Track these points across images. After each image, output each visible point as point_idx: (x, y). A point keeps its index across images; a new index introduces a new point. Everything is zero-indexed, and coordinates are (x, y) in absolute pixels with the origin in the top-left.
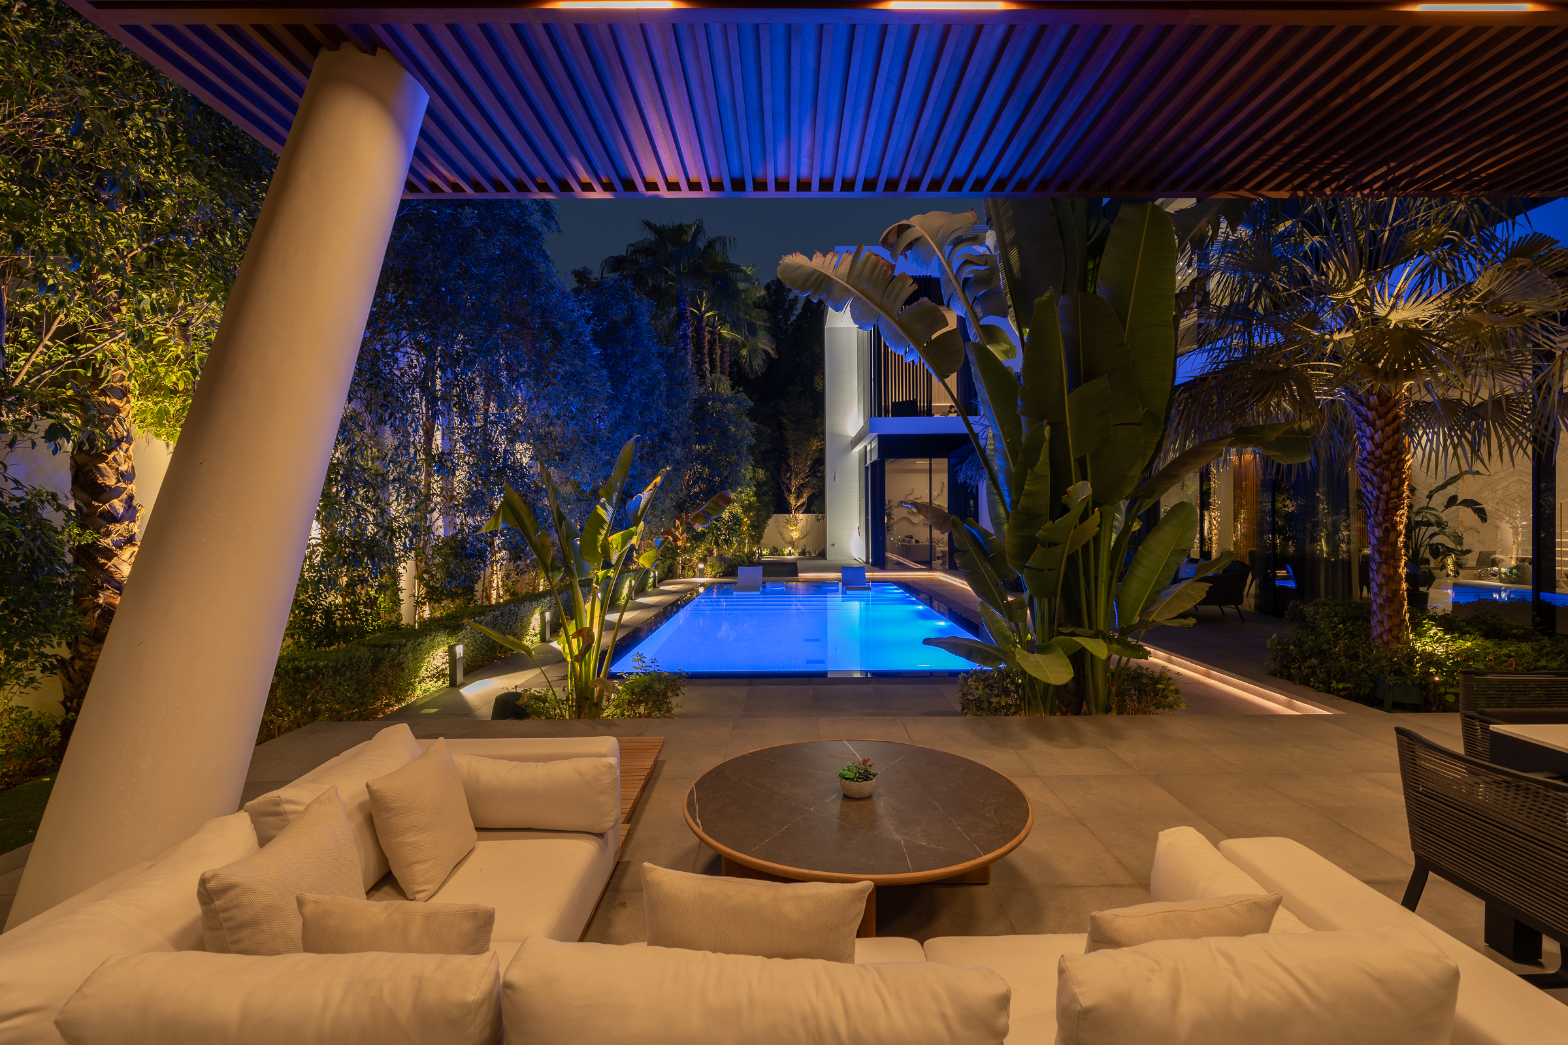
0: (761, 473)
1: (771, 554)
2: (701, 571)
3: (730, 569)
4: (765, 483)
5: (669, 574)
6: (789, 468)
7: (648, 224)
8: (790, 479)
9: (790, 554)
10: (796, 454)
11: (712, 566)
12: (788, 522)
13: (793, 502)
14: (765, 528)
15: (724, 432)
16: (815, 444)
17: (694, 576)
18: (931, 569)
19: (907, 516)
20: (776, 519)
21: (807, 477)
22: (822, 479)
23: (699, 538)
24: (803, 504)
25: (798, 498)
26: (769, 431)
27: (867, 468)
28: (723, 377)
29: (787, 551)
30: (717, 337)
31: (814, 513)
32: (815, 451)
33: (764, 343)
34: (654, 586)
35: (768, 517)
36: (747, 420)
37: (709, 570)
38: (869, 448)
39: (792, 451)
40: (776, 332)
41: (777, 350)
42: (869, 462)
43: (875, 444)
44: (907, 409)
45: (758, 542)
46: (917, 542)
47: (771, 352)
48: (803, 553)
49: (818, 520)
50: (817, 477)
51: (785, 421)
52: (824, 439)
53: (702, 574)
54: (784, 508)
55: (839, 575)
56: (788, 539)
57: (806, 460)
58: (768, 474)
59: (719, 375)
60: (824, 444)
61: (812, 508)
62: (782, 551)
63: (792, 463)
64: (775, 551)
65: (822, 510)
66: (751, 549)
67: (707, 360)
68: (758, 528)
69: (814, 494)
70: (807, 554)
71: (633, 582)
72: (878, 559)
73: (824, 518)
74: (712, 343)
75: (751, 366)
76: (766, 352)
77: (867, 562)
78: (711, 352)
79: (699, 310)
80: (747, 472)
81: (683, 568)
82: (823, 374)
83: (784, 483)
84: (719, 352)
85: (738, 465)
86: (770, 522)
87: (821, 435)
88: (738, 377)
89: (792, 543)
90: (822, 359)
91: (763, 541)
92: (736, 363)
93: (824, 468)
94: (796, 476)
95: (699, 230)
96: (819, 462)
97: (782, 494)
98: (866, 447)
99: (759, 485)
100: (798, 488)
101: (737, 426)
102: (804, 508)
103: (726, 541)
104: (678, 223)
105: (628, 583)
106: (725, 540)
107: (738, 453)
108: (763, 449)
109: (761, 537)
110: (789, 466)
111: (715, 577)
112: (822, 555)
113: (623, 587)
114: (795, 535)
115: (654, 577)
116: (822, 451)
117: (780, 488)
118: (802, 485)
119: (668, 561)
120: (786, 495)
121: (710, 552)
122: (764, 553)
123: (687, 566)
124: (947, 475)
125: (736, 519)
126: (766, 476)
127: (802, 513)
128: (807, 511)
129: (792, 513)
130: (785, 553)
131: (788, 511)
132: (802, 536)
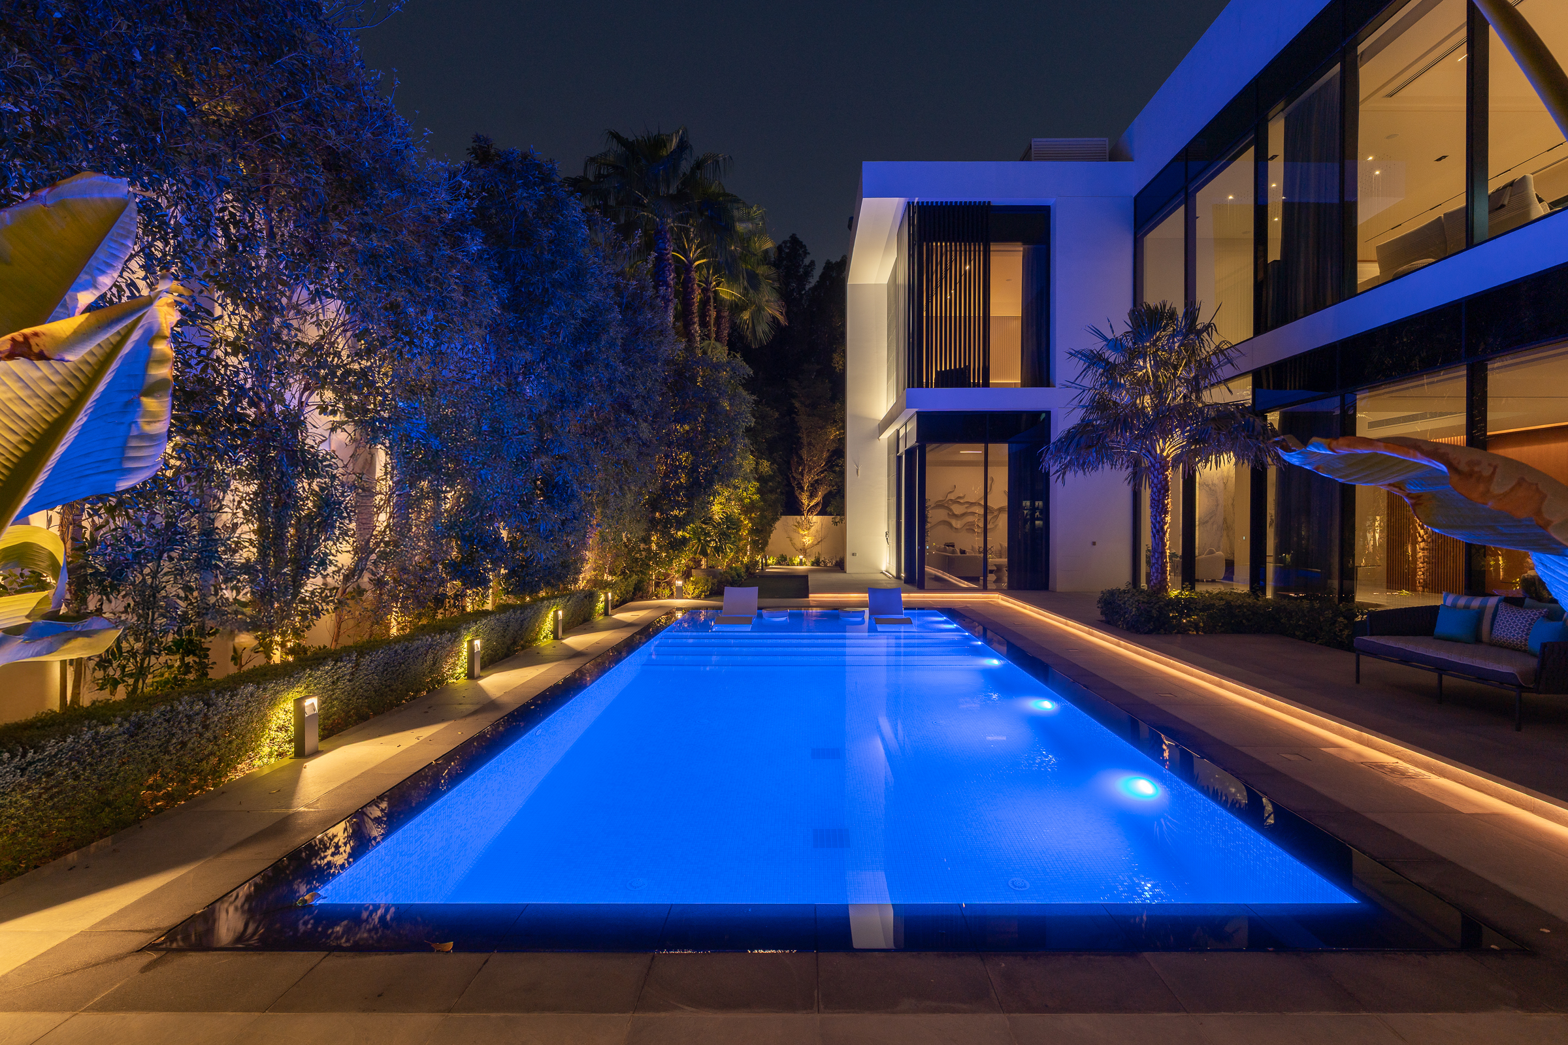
0: (765, 466)
1: (778, 563)
2: (679, 589)
3: (717, 586)
4: (771, 478)
5: (637, 593)
6: (801, 461)
7: (616, 136)
8: (802, 474)
9: (801, 564)
10: (810, 444)
11: (695, 583)
12: (799, 525)
13: (805, 502)
14: (771, 532)
15: (713, 406)
16: (833, 433)
17: (671, 596)
18: (985, 589)
19: (947, 519)
20: (785, 523)
21: (822, 472)
22: (842, 474)
23: (677, 545)
24: (817, 504)
25: (812, 496)
26: (777, 415)
27: (899, 458)
28: (718, 345)
29: (797, 560)
30: (711, 295)
31: (830, 514)
32: (833, 441)
33: (773, 308)
34: (606, 613)
35: (775, 519)
36: (745, 393)
37: (691, 588)
38: (902, 432)
39: (805, 440)
40: (787, 297)
41: (788, 315)
42: (902, 449)
43: (912, 426)
44: (955, 378)
45: (762, 549)
46: (963, 552)
47: (781, 318)
48: (817, 562)
49: (836, 523)
50: (834, 472)
51: (797, 405)
52: (844, 427)
53: (681, 593)
54: (794, 509)
55: (864, 597)
56: (799, 546)
57: (822, 452)
58: (775, 466)
59: (713, 341)
60: (844, 433)
61: (828, 509)
62: (791, 560)
63: (805, 457)
64: (783, 560)
65: (840, 511)
66: (752, 558)
67: (696, 320)
68: (761, 535)
69: (830, 492)
70: (822, 563)
71: (560, 613)
72: (914, 575)
73: (843, 520)
74: (704, 303)
75: (754, 332)
76: (774, 318)
77: (898, 577)
78: (703, 315)
79: (687, 257)
80: (748, 463)
81: (657, 585)
82: (844, 352)
83: (794, 478)
84: (713, 314)
85: (730, 450)
86: (778, 524)
87: (841, 424)
88: (736, 342)
89: (804, 551)
90: (843, 335)
91: (769, 548)
92: (735, 328)
93: (844, 462)
94: (810, 471)
95: (683, 146)
96: (839, 453)
97: (793, 492)
98: (898, 431)
99: (761, 479)
100: (812, 485)
101: (732, 399)
102: (819, 509)
103: (718, 550)
104: (655, 133)
105: (551, 615)
106: (715, 548)
107: (731, 434)
108: (769, 436)
109: (765, 543)
110: (802, 459)
111: (698, 597)
112: (840, 566)
113: (544, 621)
114: (808, 540)
115: (606, 601)
116: (842, 441)
117: (789, 484)
118: (816, 481)
119: (635, 577)
120: (797, 493)
121: (698, 564)
122: (769, 562)
123: (664, 581)
124: (1007, 468)
125: (730, 521)
126: (772, 469)
127: (817, 515)
128: (822, 513)
129: (803, 515)
130: (796, 562)
131: (799, 512)
132: (816, 542)
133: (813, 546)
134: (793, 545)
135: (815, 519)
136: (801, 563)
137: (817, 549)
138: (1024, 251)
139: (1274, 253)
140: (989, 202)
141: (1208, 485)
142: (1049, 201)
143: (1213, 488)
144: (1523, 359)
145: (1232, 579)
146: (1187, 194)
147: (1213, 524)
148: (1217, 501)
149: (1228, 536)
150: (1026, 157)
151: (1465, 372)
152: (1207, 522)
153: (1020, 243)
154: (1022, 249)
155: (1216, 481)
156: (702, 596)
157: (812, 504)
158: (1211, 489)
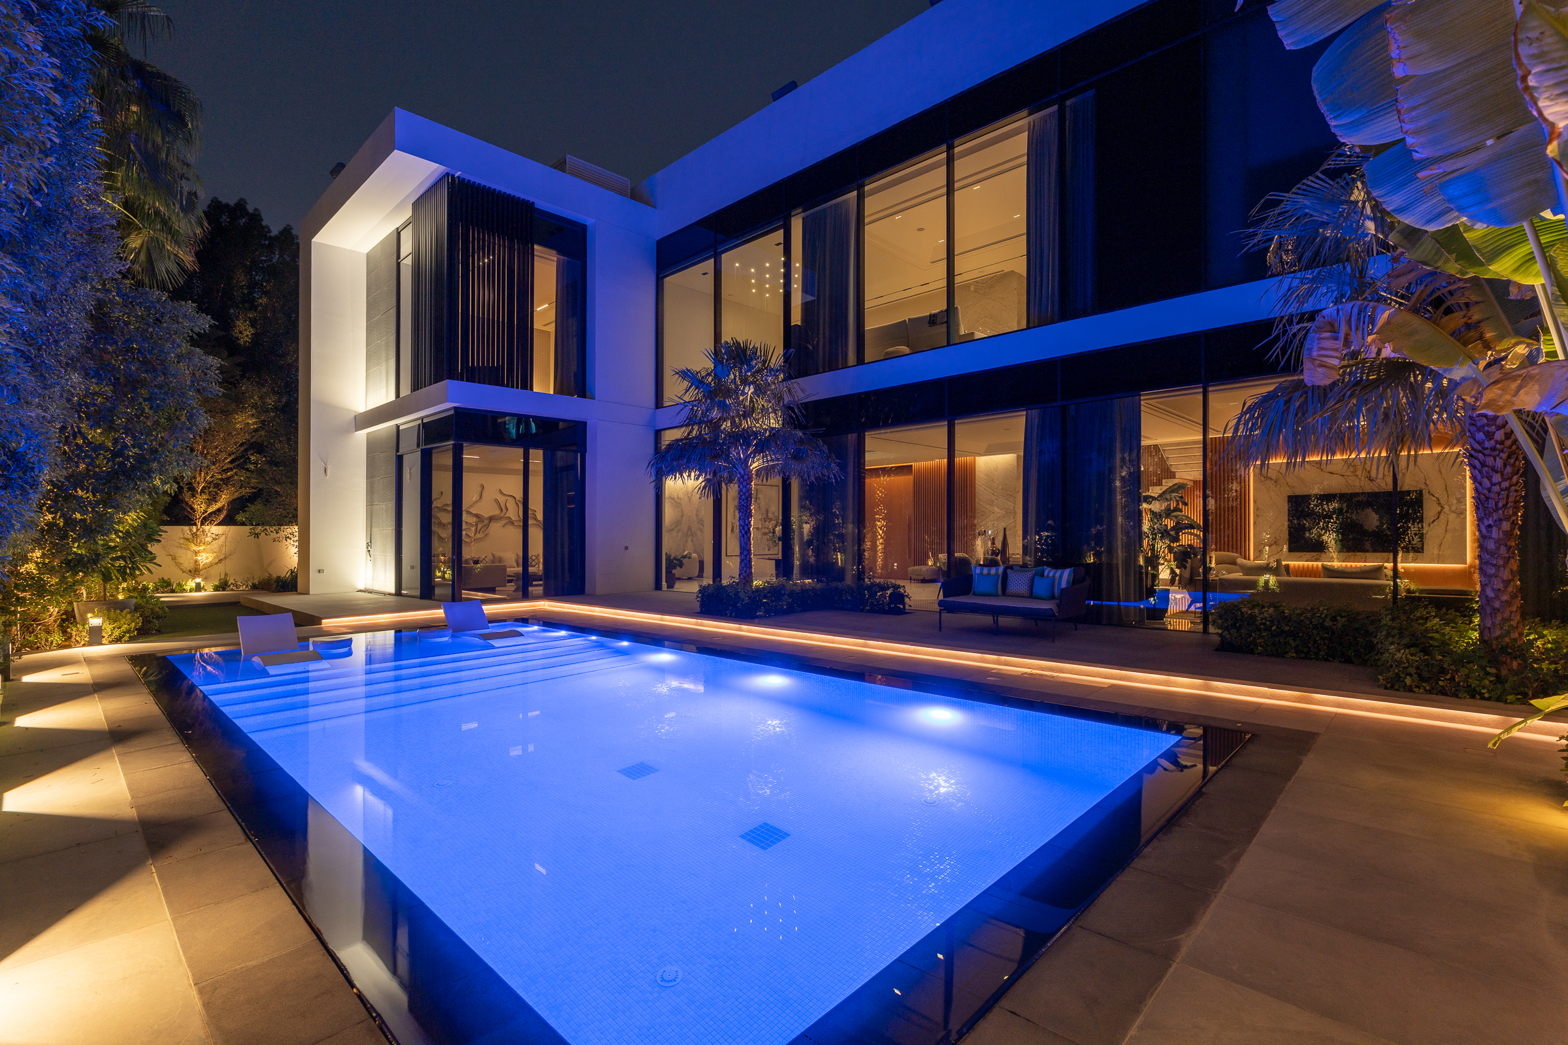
1: (161, 590)
9: (197, 590)
11: (115, 620)
12: (191, 538)
13: (200, 508)
14: (154, 547)
20: (170, 536)
24: (219, 511)
25: (210, 500)
27: (401, 458)
29: (190, 585)
31: (244, 524)
35: (160, 531)
37: (109, 627)
38: (403, 428)
48: (224, 587)
49: (255, 535)
53: (99, 637)
56: (190, 566)
61: (238, 517)
62: (180, 585)
64: (167, 586)
70: (232, 588)
86: (163, 538)
89: (199, 572)
98: (396, 427)
100: (212, 486)
102: (222, 516)
114: (205, 558)
120: (187, 496)
127: (218, 525)
128: (229, 521)
129: (195, 524)
130: (187, 588)
131: (189, 522)
132: (217, 561)
133: (211, 565)
134: (178, 565)
135: (214, 529)
136: (198, 588)
137: (219, 570)
138: (558, 262)
139: (796, 319)
140: (533, 203)
141: (673, 499)
142: (589, 221)
143: (678, 501)
144: (974, 419)
145: (702, 577)
146: (715, 251)
147: (678, 531)
148: (682, 511)
149: (692, 541)
150: (561, 166)
151: (946, 423)
152: (673, 530)
153: (555, 252)
154: (556, 259)
155: (681, 495)
156: (126, 638)
157: (210, 510)
158: (677, 502)
